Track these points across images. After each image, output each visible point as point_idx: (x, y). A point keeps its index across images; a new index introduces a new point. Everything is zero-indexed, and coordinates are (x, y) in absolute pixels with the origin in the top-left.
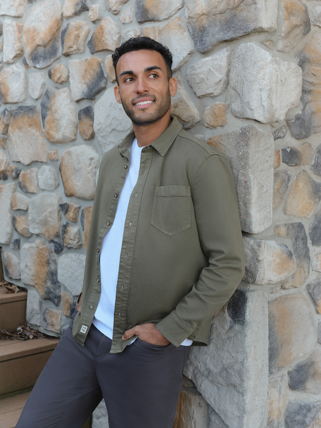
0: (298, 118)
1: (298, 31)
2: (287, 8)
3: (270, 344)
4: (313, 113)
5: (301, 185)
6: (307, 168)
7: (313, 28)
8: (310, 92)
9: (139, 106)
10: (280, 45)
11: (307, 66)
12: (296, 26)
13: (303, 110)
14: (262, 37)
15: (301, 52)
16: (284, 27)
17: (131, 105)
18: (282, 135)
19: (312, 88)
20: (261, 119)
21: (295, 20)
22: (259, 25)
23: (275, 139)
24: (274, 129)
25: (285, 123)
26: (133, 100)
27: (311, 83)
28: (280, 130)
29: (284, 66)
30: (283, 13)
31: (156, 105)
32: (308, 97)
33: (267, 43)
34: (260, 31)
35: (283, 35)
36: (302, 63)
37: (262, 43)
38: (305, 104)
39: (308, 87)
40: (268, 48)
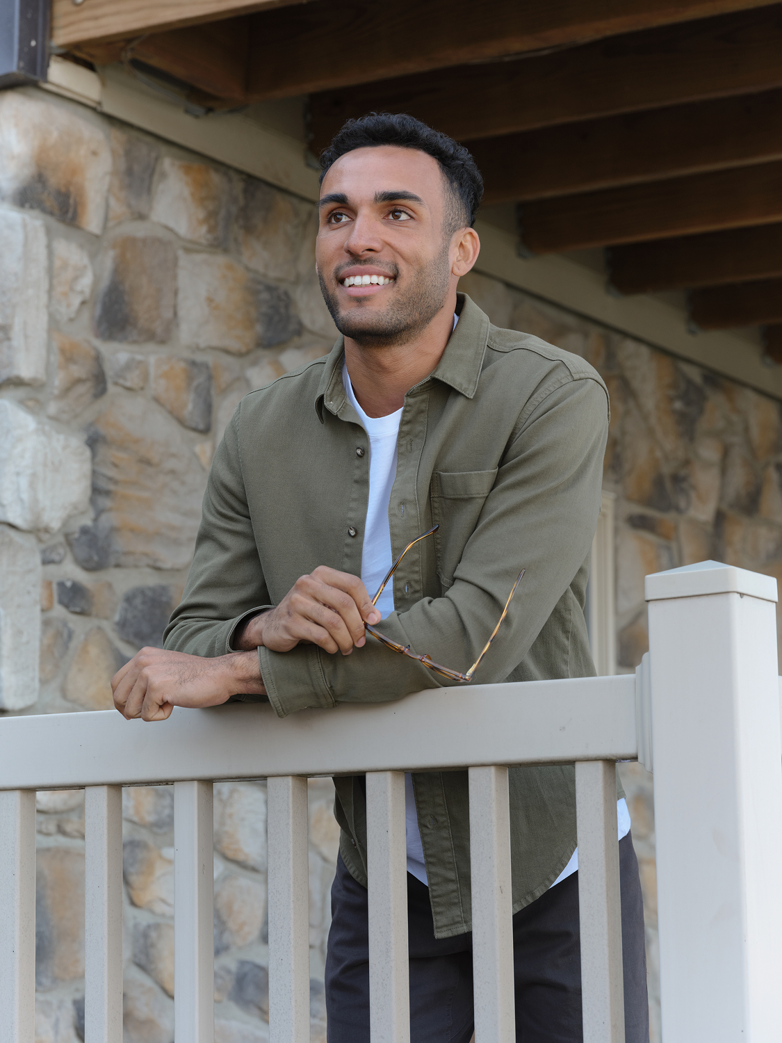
0: (84, 531)
1: (82, 389)
2: (62, 351)
3: (38, 925)
4: (114, 530)
5: (94, 651)
6: (108, 626)
7: (111, 389)
8: (107, 493)
9: (351, 289)
10: (52, 408)
11: (102, 450)
12: (79, 381)
13: (95, 520)
14: (21, 393)
15: (91, 424)
16: (58, 381)
17: (334, 282)
18: (56, 558)
19: (112, 487)
20: (18, 522)
21: (77, 371)
22: (15, 372)
23: (46, 562)
24: (43, 546)
25: (61, 539)
26: (338, 270)
27: (110, 479)
28: (53, 548)
29: (59, 441)
30: (56, 358)
31: (395, 289)
32: (104, 502)
33: (31, 403)
34: (17, 382)
35: (56, 392)
36: (94, 442)
37: (22, 403)
38: (99, 512)
39: (103, 484)
40: (31, 411)
